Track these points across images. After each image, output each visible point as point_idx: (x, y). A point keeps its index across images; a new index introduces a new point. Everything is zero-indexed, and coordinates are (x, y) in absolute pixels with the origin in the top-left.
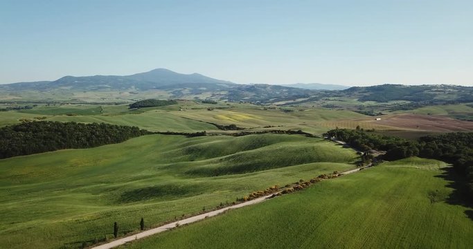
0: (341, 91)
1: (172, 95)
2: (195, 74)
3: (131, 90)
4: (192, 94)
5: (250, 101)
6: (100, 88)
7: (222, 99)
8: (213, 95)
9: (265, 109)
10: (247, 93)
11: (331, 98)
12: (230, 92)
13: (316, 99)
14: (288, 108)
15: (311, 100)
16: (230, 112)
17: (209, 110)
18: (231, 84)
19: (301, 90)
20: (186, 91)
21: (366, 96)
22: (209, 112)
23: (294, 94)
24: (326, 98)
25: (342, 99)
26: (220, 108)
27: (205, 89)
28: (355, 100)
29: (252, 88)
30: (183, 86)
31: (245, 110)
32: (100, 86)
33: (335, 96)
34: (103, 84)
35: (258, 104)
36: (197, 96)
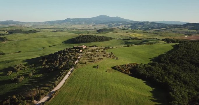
0: (181, 25)
1: (108, 26)
2: (117, 17)
3: (92, 24)
4: (116, 26)
5: (141, 29)
6: (81, 23)
7: (129, 28)
8: (125, 26)
9: (147, 33)
10: (140, 25)
11: (176, 28)
12: (132, 25)
13: (170, 29)
14: (157, 32)
15: (168, 29)
16: (134, 33)
17: (127, 32)
18: (132, 21)
19: (164, 24)
20: (114, 24)
21: (193, 27)
22: (127, 33)
23: (160, 26)
24: (174, 28)
25: (181, 29)
26: (130, 32)
27: (121, 23)
28: (187, 29)
29: (141, 23)
30: (112, 22)
31: (140, 33)
32: (80, 22)
33: (178, 27)
34: (81, 21)
35: (144, 30)
36: (119, 27)
